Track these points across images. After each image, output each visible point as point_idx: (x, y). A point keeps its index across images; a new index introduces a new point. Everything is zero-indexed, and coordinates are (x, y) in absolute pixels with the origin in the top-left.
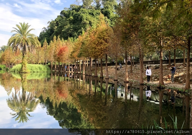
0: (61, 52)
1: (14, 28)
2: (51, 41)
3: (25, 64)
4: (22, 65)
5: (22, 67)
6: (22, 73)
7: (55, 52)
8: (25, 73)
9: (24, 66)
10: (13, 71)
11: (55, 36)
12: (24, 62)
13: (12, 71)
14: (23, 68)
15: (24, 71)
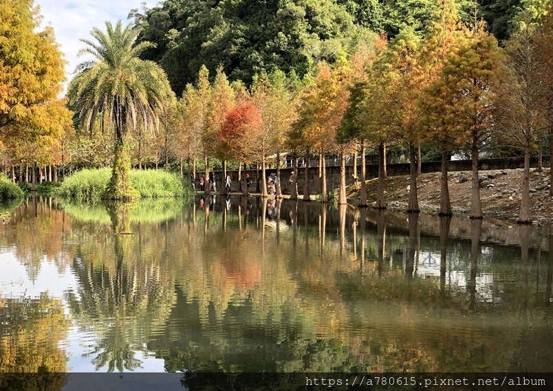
0: (233, 125)
1: (84, 41)
2: (189, 86)
3: (123, 169)
4: (114, 171)
5: (111, 179)
6: (113, 199)
7: (207, 125)
8: (125, 199)
9: (120, 177)
10: (68, 192)
11: (204, 66)
12: (120, 160)
13: (64, 196)
14: (120, 183)
15: (120, 192)
